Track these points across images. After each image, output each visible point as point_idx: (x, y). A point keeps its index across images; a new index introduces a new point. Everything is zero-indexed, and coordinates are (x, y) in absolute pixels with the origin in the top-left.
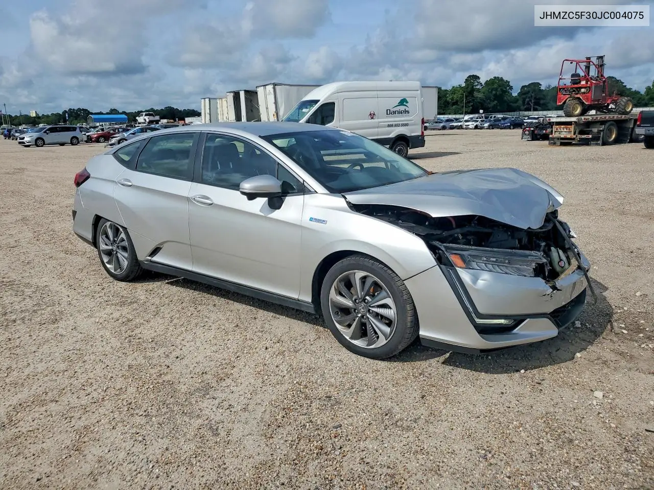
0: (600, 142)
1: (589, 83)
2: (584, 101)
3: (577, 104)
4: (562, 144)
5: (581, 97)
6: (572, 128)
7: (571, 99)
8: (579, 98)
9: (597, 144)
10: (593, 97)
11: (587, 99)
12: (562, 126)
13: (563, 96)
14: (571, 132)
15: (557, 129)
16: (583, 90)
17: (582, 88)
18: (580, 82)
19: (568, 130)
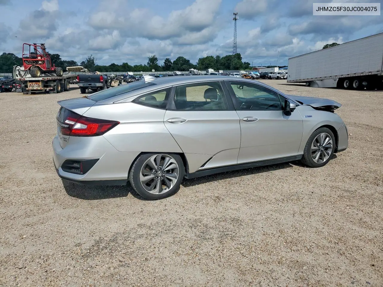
0: (56, 91)
1: (43, 58)
2: (42, 68)
3: (38, 70)
4: (33, 93)
5: (39, 66)
6: (40, 84)
7: (34, 67)
8: (38, 67)
9: (54, 93)
10: (47, 67)
11: (44, 68)
12: (34, 83)
13: (27, 65)
14: (40, 86)
15: (30, 85)
16: (40, 62)
17: (39, 61)
18: (37, 57)
19: (38, 85)
